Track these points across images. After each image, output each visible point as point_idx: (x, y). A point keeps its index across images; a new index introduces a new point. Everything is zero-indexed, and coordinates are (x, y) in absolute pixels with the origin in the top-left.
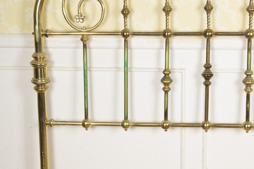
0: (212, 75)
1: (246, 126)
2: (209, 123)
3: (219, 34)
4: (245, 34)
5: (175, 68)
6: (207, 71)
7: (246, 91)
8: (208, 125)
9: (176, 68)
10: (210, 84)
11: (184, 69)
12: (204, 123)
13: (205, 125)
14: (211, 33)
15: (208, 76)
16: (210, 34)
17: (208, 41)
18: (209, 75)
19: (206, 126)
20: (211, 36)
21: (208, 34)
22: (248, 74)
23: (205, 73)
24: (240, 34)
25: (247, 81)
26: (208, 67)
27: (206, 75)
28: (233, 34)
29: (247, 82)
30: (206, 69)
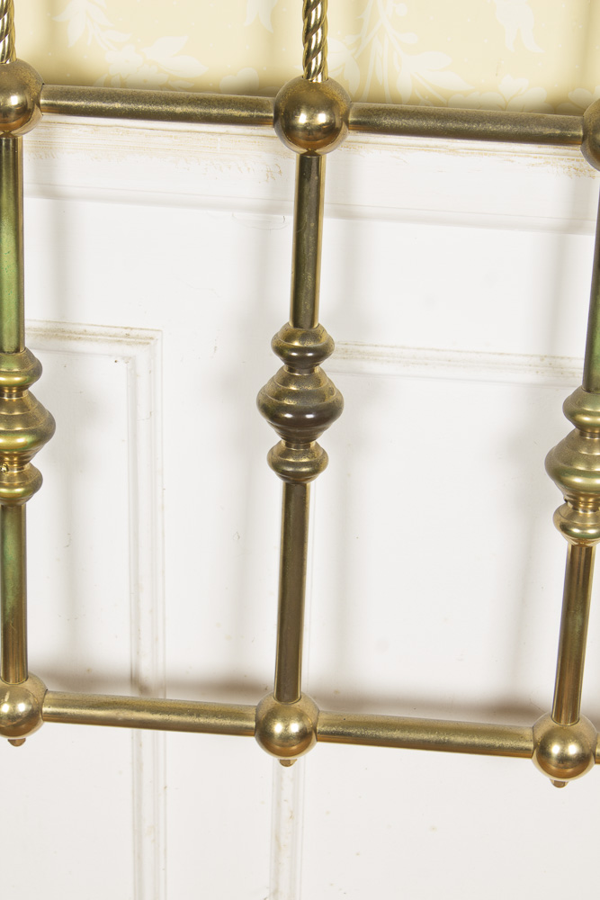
0: (328, 413)
1: (555, 749)
2: (301, 716)
3: (387, 122)
4: (584, 138)
5: (81, 328)
6: (297, 381)
7: (565, 529)
8: (295, 728)
9: (90, 329)
10: (317, 467)
11: (146, 341)
12: (273, 715)
13: (278, 728)
14: (332, 114)
15: (299, 422)
16: (322, 118)
17: (308, 172)
18: (310, 416)
19: (286, 738)
20: (330, 133)
21: (302, 119)
22: (586, 419)
23: (279, 396)
24: (548, 131)
25: (580, 474)
26: (302, 359)
27: (288, 416)
28: (490, 127)
29: (578, 480)
30: (291, 370)
